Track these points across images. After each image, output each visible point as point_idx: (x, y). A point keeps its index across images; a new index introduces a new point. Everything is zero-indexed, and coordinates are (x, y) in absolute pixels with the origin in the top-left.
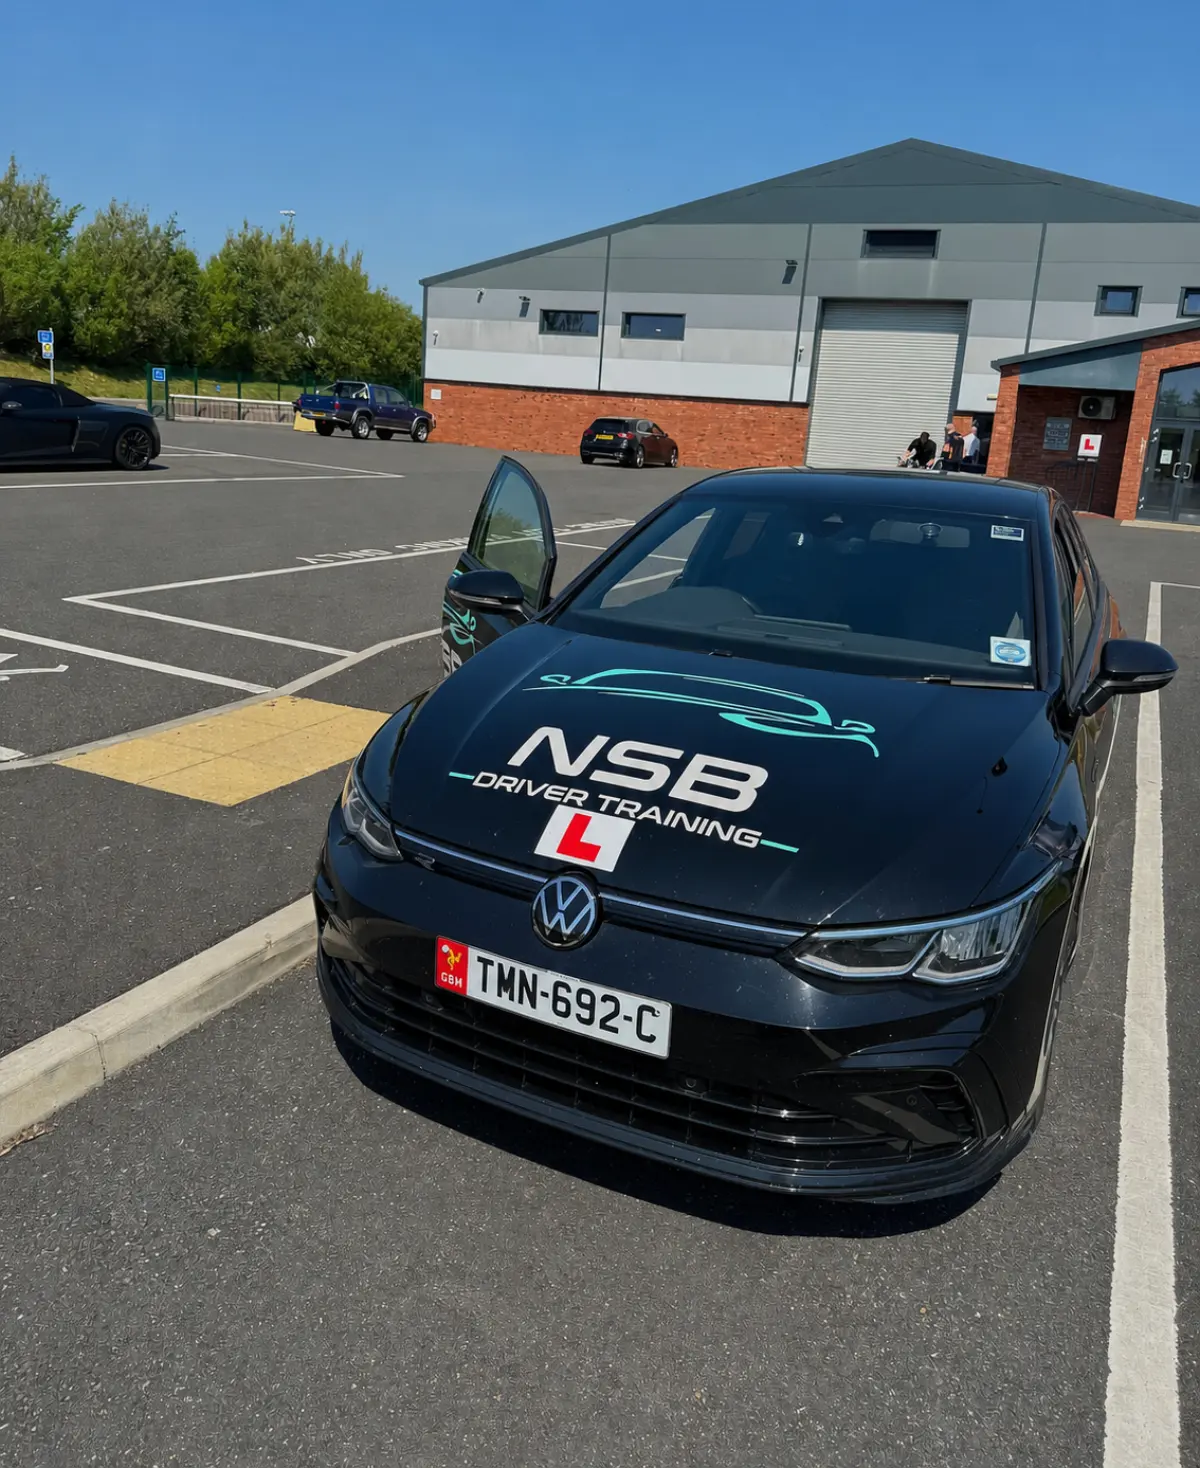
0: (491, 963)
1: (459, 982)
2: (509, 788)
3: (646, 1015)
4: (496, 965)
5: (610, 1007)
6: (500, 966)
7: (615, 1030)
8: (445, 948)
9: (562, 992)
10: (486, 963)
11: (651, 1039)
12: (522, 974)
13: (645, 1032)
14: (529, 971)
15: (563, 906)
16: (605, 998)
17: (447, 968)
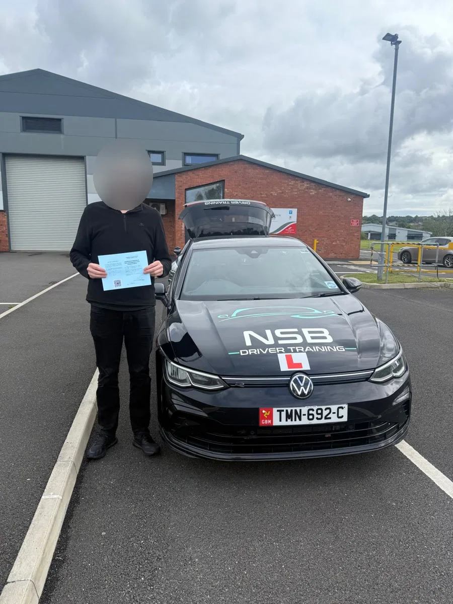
0: (283, 411)
1: (270, 421)
2: (255, 352)
3: (340, 410)
4: (285, 411)
5: (328, 411)
6: (287, 411)
7: (330, 418)
8: (264, 412)
9: (311, 412)
10: (280, 411)
11: (342, 417)
12: (296, 410)
13: (340, 415)
14: (298, 409)
15: (302, 385)
16: (326, 409)
17: (265, 419)
